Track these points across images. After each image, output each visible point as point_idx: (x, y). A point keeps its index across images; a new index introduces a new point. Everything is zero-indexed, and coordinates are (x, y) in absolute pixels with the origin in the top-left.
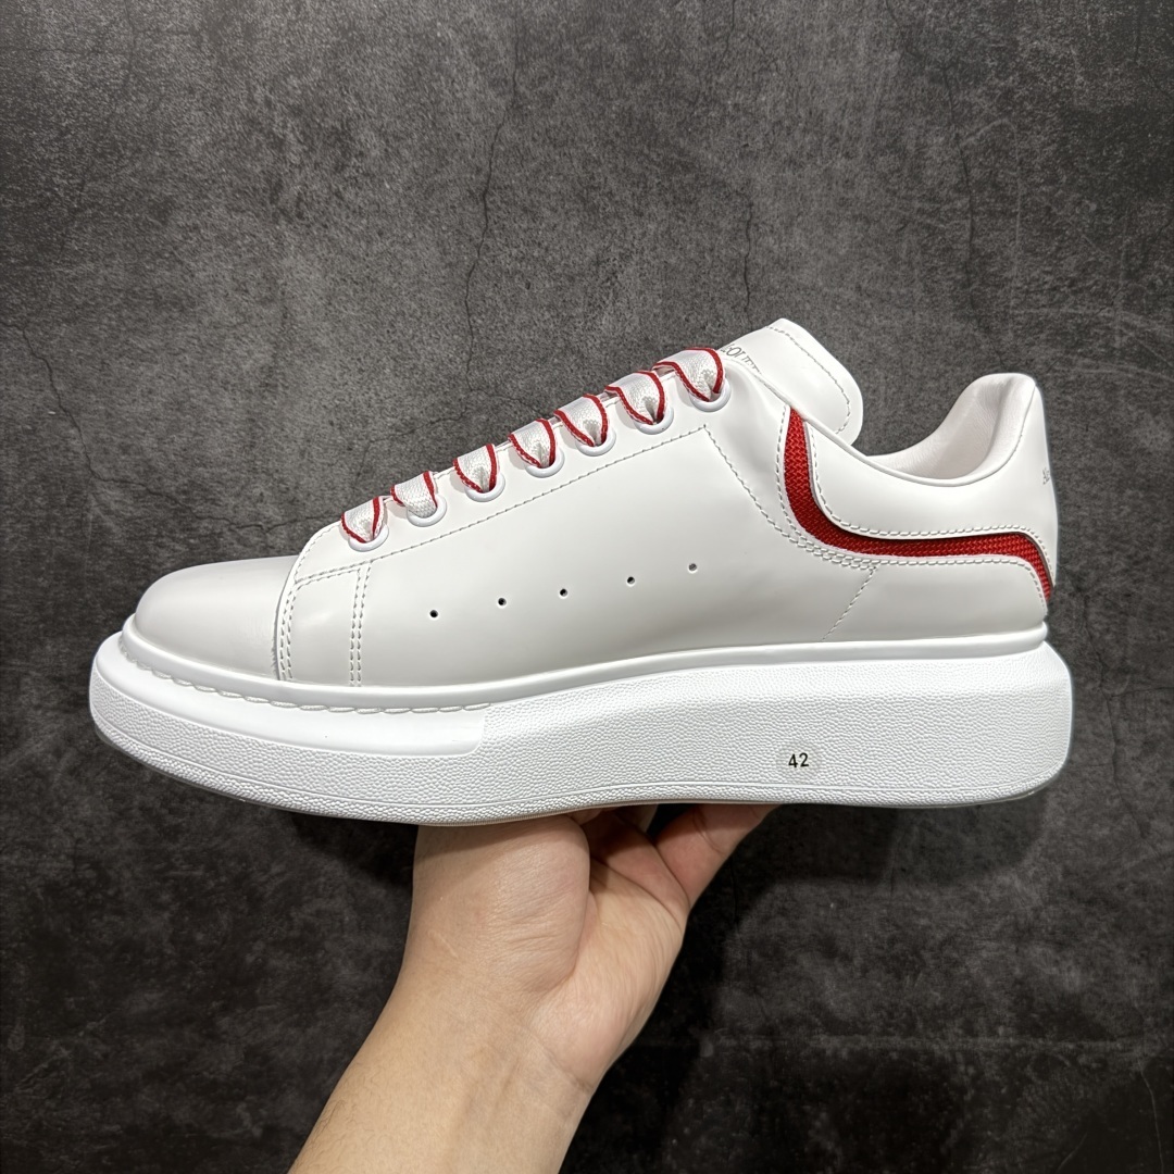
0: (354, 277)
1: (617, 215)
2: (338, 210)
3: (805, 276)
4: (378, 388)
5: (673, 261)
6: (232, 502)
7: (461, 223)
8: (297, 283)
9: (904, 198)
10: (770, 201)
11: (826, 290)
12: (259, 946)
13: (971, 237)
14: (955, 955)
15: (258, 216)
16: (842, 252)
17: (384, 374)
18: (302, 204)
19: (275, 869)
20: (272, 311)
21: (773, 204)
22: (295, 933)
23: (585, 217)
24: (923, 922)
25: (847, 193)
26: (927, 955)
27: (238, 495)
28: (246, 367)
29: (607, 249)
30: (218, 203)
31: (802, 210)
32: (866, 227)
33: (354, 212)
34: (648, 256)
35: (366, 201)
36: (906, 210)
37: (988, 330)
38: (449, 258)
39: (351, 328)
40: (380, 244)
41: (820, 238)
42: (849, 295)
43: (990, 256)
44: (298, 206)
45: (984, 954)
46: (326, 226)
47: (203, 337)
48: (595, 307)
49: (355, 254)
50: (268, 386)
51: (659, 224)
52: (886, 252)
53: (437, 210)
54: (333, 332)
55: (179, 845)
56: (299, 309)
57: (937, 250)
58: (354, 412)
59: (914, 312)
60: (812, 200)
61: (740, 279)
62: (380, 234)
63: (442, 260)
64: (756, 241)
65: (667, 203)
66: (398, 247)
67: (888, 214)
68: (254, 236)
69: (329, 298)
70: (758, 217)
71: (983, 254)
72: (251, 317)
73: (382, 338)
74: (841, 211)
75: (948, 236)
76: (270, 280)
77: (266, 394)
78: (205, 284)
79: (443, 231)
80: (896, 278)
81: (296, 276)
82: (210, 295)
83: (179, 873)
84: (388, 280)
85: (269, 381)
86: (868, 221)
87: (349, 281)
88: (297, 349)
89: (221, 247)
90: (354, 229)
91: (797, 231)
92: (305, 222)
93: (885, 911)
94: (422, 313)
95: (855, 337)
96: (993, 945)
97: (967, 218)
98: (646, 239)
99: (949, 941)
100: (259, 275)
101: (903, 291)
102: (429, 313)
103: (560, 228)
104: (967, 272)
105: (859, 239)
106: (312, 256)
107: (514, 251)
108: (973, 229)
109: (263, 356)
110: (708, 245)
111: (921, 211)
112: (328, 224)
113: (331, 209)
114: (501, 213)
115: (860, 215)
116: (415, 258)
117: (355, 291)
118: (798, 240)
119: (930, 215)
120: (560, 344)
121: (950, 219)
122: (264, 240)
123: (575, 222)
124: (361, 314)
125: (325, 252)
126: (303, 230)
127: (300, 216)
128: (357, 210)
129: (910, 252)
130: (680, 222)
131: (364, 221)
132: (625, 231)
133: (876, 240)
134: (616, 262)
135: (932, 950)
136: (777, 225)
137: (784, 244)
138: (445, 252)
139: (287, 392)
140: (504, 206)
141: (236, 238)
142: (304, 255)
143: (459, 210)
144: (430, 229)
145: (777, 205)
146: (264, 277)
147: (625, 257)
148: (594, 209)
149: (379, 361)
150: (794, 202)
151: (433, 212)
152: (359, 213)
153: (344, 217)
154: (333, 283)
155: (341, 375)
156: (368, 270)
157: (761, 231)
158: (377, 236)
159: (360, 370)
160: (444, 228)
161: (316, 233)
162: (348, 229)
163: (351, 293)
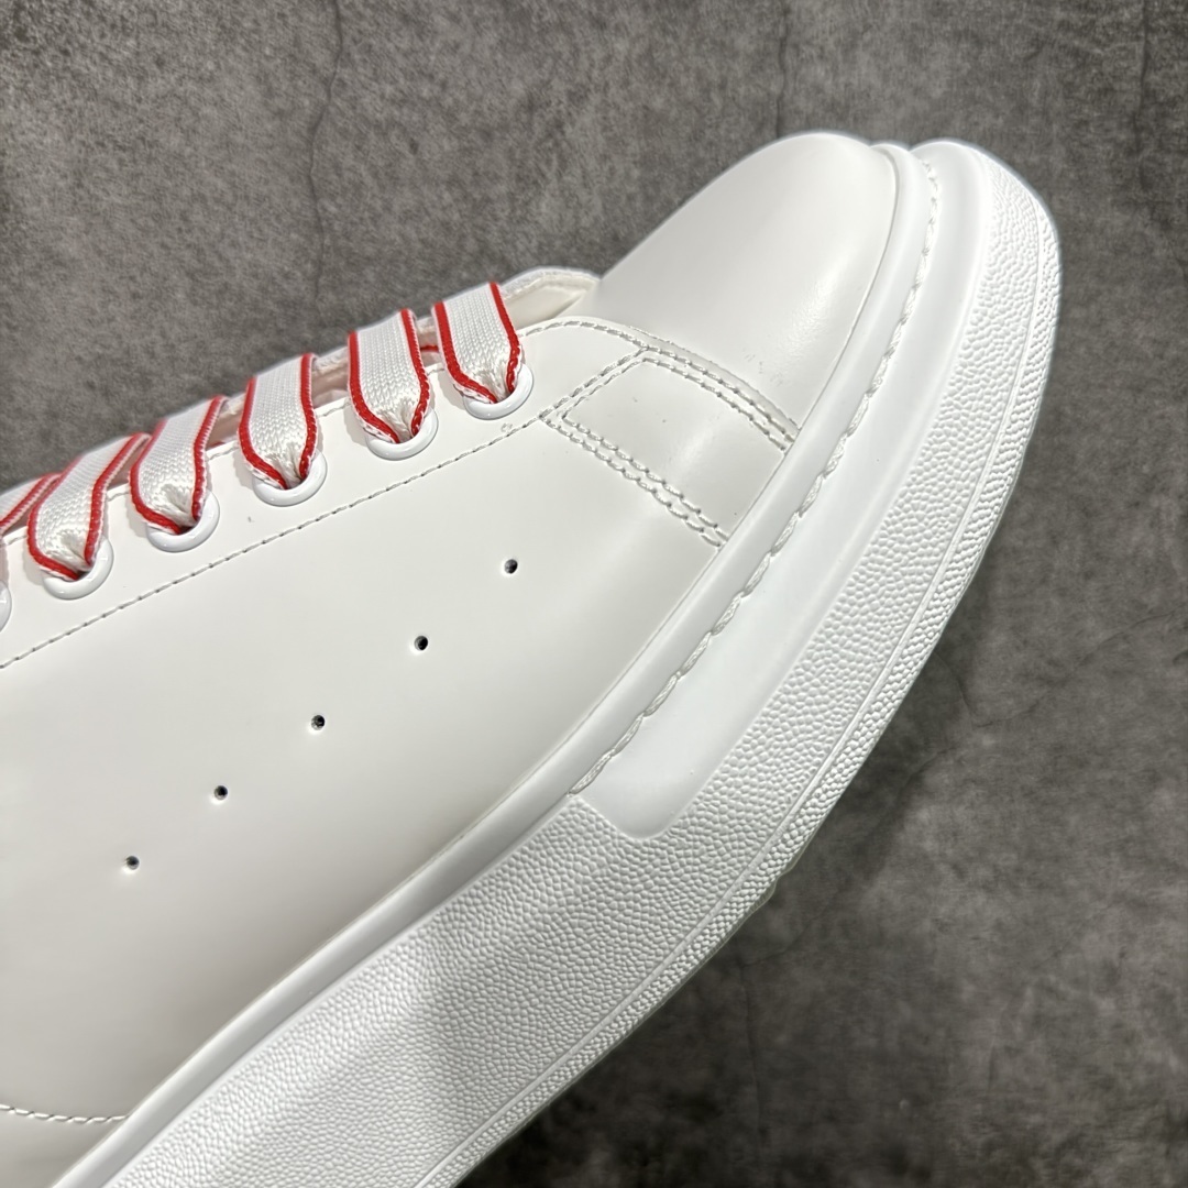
0: (119, 139)
1: (562, 26)
2: (86, 24)
4: (166, 325)
5: (658, 103)
7: (297, 43)
8: (22, 150)
13: (1144, 70)
14: (1078, 1162)
16: (937, 93)
17: (176, 301)
18: (22, 14)
21: (823, 11)
23: (507, 31)
24: (1035, 1119)
26: (1038, 1165)
29: (546, 84)
31: (870, 21)
32: (975, 52)
33: (113, 26)
34: (615, 93)
35: (133, 8)
36: (1040, 23)
37: (1166, 225)
38: (278, 103)
39: (117, 226)
40: (160, 81)
41: (900, 68)
43: (1172, 103)
44: (16, 18)
45: (1121, 1159)
46: (66, 53)
48: (527, 181)
49: (118, 99)
51: (633, 41)
52: (1006, 94)
53: (255, 22)
54: (87, 233)
56: (27, 196)
57: (1090, 91)
58: (128, 366)
62: (160, 63)
63: (266, 104)
64: (796, 74)
65: (646, 7)
66: (191, 86)
67: (1012, 30)
69: (78, 174)
70: (798, 33)
71: (1162, 98)
73: (168, 241)
74: (934, 25)
75: (1108, 69)
79: (267, 58)
80: (1022, 138)
81: (21, 139)
84: (175, 142)
86: (978, 41)
87: (111, 146)
88: (28, 264)
90: (114, 56)
91: (863, 57)
92: (31, 45)
93: (979, 1107)
94: (235, 196)
96: (1134, 1146)
97: (1138, 38)
98: (611, 69)
99: (1072, 1143)
102: (247, 197)
103: (466, 49)
104: (1137, 130)
105: (964, 72)
106: (45, 104)
107: (389, 89)
108: (1147, 57)
110: (714, 77)
111: (1065, 26)
112: (70, 49)
113: (73, 22)
114: (364, 25)
115: (966, 30)
116: (219, 103)
117: (121, 162)
118: (865, 71)
119: (1080, 33)
120: (471, 245)
121: (1111, 39)
123: (491, 38)
124: (133, 200)
125: (67, 96)
126: (28, 60)
127: (21, 34)
128: (119, 23)
129: (1045, 94)
130: (669, 40)
131: (131, 43)
132: (576, 52)
133: (992, 75)
134: (562, 107)
135: (1044, 1156)
136: (830, 44)
137: (842, 80)
138: (270, 93)
139: (17, 335)
140: (368, 12)
142: (31, 101)
143: (292, 20)
144: (243, 54)
145: (830, 12)
147: (577, 97)
148: (523, 15)
149: (165, 279)
150: (857, 8)
151: (247, 24)
152: (122, 28)
153: (95, 36)
154: (83, 149)
155: (104, 305)
156: (141, 126)
157: (804, 56)
158: (155, 68)
159: (135, 296)
160: (268, 51)
161: (49, 64)
162: (103, 57)
163: (115, 166)
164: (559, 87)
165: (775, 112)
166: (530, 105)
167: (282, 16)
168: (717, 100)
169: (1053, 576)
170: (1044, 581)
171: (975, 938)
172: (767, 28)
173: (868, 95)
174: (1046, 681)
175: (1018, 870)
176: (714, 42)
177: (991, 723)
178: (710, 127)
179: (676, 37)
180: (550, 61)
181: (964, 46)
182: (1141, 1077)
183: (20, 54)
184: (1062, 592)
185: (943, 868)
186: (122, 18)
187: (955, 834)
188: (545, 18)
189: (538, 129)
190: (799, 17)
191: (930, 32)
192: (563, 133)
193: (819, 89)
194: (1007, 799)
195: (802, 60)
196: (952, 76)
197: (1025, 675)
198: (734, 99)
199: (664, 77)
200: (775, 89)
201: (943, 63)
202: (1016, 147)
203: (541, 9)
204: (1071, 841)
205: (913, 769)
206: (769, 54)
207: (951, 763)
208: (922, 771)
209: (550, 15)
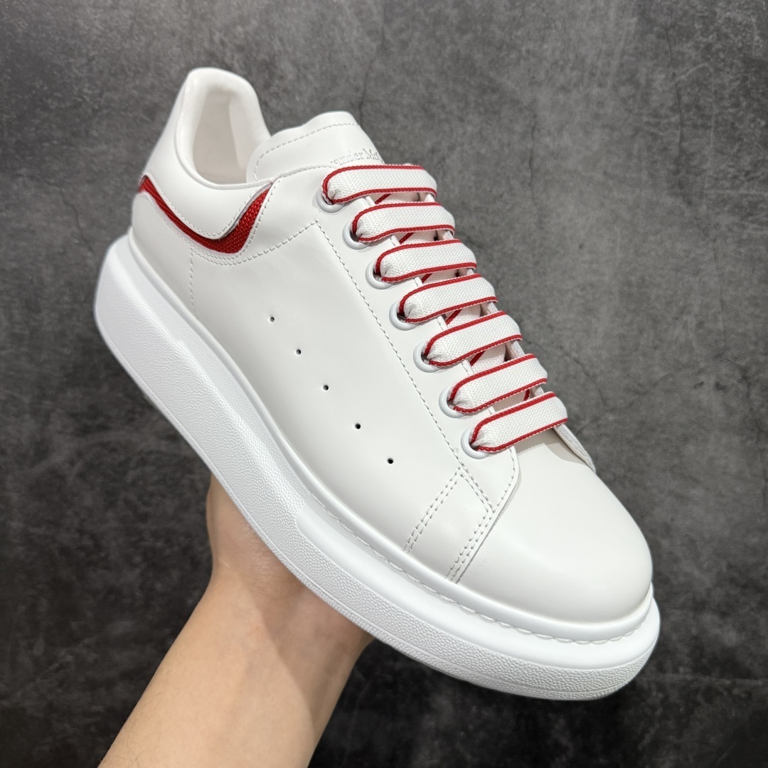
164: (445, 144)
165: (529, 156)
166: (433, 151)
168: (506, 151)
169: (640, 347)
170: (636, 349)
172: (528, 123)
173: (567, 149)
174: (636, 392)
175: (625, 477)
177: (613, 410)
180: (441, 134)
181: (607, 130)
182: (682, 579)
184: (644, 355)
189: (436, 160)
190: (540, 119)
192: (445, 162)
193: (547, 146)
194: (620, 444)
195: (541, 135)
197: (628, 390)
200: (529, 146)
203: (439, 114)
204: (648, 465)
206: (528, 133)
207: (595, 426)
208: (582, 429)
209: (443, 116)
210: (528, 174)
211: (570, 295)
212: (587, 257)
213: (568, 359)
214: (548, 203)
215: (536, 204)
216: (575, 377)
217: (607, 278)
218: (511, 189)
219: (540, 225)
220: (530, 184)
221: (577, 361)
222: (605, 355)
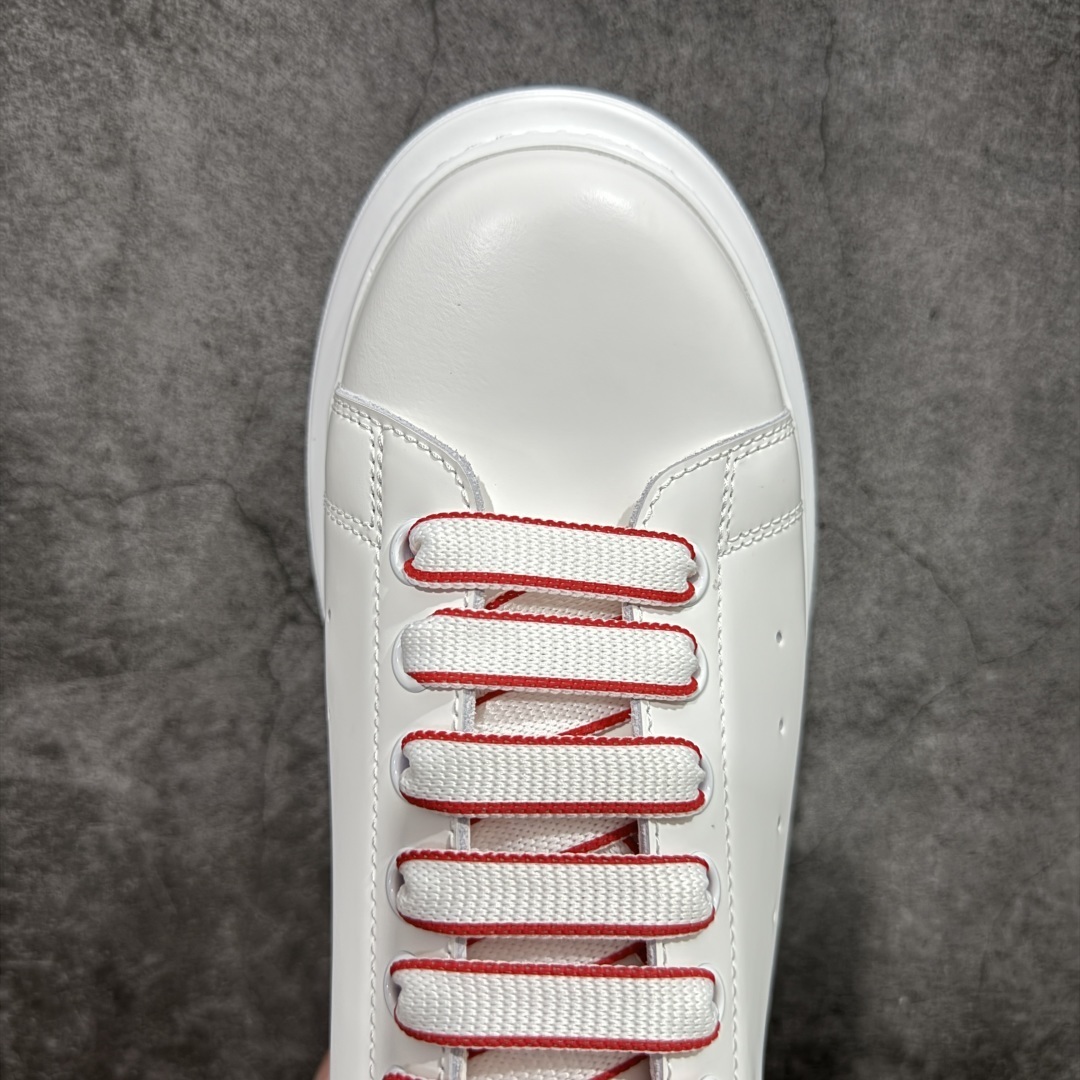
0: (239, 127)
1: (634, 33)
2: (213, 24)
3: (911, 130)
4: (275, 293)
5: (716, 102)
6: (65, 460)
7: (399, 43)
8: (153, 136)
9: (1058, 17)
10: (862, 16)
11: (939, 152)
12: (132, 1055)
14: (1057, 1057)
15: (93, 34)
16: (964, 96)
17: (284, 272)
18: (159, 16)
19: (150, 959)
20: (117, 179)
21: (865, 22)
22: (180, 1039)
23: (585, 36)
24: (1020, 1017)
25: (974, 7)
26: (1021, 1058)
27: (73, 451)
28: (81, 262)
30: (33, 15)
31: (907, 31)
32: (999, 60)
33: (238, 28)
35: (255, 12)
36: (1059, 35)
38: (380, 97)
39: (234, 204)
40: (277, 77)
41: (932, 74)
42: (972, 160)
44: (153, 18)
47: (17, 220)
49: (240, 92)
50: (112, 291)
51: (696, 47)
52: (1027, 98)
53: (363, 25)
54: (207, 210)
55: (17, 927)
56: (157, 176)
58: (240, 328)
59: (1063, 189)
60: (923, 18)
61: (814, 132)
62: (277, 60)
63: (369, 98)
64: (839, 78)
65: (708, 17)
66: (303, 81)
67: (1034, 40)
68: (89, 66)
69: (202, 158)
70: (843, 41)
72: (86, 189)
73: (279, 218)
74: (965, 35)
76: (114, 131)
77: (111, 303)
78: (18, 139)
79: (372, 57)
80: (1040, 138)
81: (152, 126)
82: (26, 155)
83: (20, 963)
84: (288, 130)
85: (113, 283)
86: (1003, 51)
87: (231, 133)
88: (155, 236)
89: (39, 82)
90: (237, 54)
91: (900, 64)
92: (165, 43)
93: (970, 1005)
94: (340, 180)
95: (979, 223)
98: (676, 71)
99: (1052, 1040)
100: (96, 125)
101: (1049, 156)
102: (349, 181)
103: (548, 51)
105: (989, 78)
106: (174, 95)
109: (104, 245)
110: (767, 80)
112: (199, 46)
113: (202, 24)
114: (459, 29)
115: (993, 41)
116: (329, 96)
117: (240, 148)
118: (901, 76)
122: (103, 71)
123: (570, 42)
124: (249, 181)
125: (195, 89)
126: (160, 56)
127: (156, 34)
128: (243, 26)
129: (1061, 98)
130: (728, 46)
131: (253, 42)
132: (645, 55)
133: (1015, 80)
135: (1027, 1051)
136: (871, 52)
137: (880, 83)
138: (373, 88)
139: (143, 299)
140: (463, 18)
141: (61, 69)
142: (163, 92)
143: (395, 24)
144: (351, 54)
145: (871, 23)
146: (105, 128)
148: (600, 23)
149: (276, 252)
150: (896, 20)
151: (356, 27)
152: (245, 29)
153: (222, 36)
154: (207, 136)
155: (220, 274)
156: (259, 116)
157: (847, 62)
158: (272, 65)
159: (248, 267)
160: (373, 51)
161: (180, 61)
162: (228, 54)
163: (233, 150)
165: (819, 112)
167: (387, 20)
168: (768, 100)
169: (1054, 529)
170: (1045, 534)
171: (972, 853)
172: (816, 37)
173: (903, 98)
174: (1045, 623)
175: (1013, 792)
176: (768, 49)
177: (994, 660)
178: (762, 124)
179: (734, 44)
180: (621, 64)
181: (991, 54)
183: (155, 52)
184: (1061, 544)
185: (946, 789)
186: (246, 21)
187: (958, 759)
188: (618, 26)
190: (844, 28)
191: (960, 42)
193: (859, 92)
194: (1006, 728)
195: (846, 66)
196: (978, 81)
197: (1026, 618)
198: (783, 99)
199: (722, 79)
200: (820, 91)
201: (971, 70)
202: (1033, 145)
203: (616, 18)
204: (1061, 768)
205: (923, 700)
206: (816, 60)
207: (957, 695)
208: (931, 702)
209: (624, 23)
210: (818, 154)
211: (909, 422)
212: (947, 337)
213: (904, 557)
214: (862, 219)
215: (836, 222)
216: (918, 596)
217: (988, 383)
218: (780, 188)
219: (846, 267)
220: (821, 177)
221: (923, 562)
222: (981, 545)
